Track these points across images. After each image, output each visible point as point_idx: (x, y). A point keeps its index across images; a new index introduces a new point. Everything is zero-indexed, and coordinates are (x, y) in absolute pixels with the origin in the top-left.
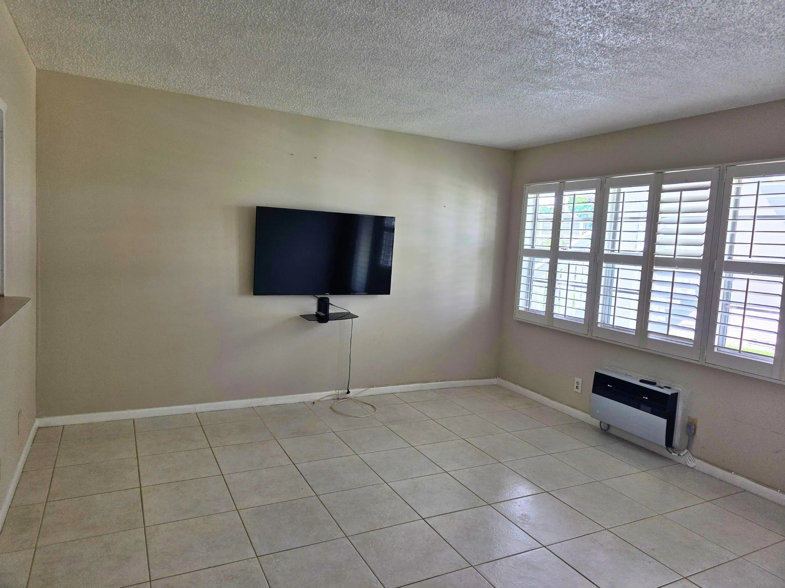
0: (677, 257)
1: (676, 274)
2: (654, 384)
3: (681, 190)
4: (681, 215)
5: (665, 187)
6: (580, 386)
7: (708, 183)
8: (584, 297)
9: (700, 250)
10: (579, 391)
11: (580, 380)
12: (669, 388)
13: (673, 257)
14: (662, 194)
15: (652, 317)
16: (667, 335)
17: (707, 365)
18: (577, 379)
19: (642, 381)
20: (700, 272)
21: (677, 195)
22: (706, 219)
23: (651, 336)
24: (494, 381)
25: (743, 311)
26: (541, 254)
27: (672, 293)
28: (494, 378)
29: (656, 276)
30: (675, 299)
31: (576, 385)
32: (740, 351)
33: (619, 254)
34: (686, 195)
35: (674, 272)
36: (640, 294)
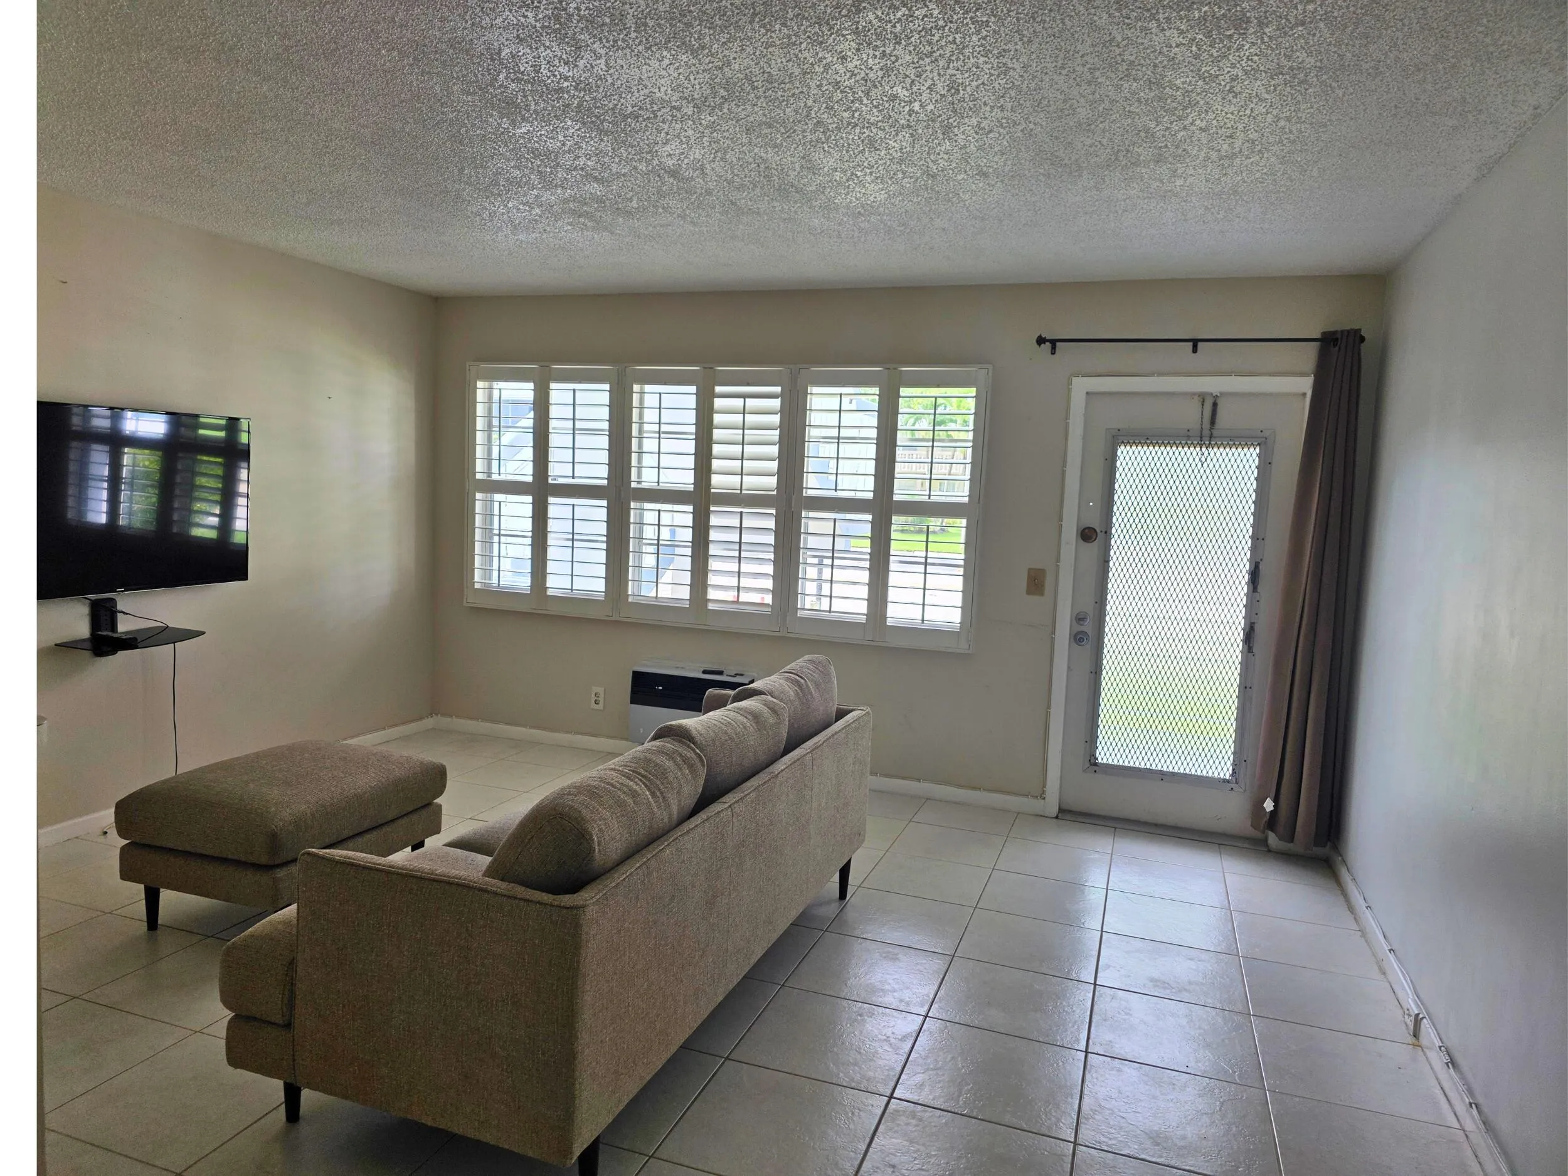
0: (744, 492)
1: (744, 515)
2: (720, 673)
3: (744, 396)
4: (746, 432)
5: (718, 389)
6: (601, 699)
7: (778, 389)
8: (602, 557)
9: (773, 481)
10: (600, 706)
11: (600, 690)
12: (742, 675)
13: (739, 492)
14: (715, 399)
15: (712, 579)
16: (737, 602)
17: (790, 635)
18: (595, 689)
19: (705, 672)
20: (774, 511)
21: (739, 402)
22: (777, 438)
23: (711, 606)
24: (429, 722)
25: (831, 560)
26: (514, 488)
27: (740, 543)
28: (428, 718)
29: (714, 520)
30: (744, 551)
31: (593, 698)
32: (830, 611)
33: (658, 488)
34: (751, 403)
35: (741, 513)
36: (693, 547)
